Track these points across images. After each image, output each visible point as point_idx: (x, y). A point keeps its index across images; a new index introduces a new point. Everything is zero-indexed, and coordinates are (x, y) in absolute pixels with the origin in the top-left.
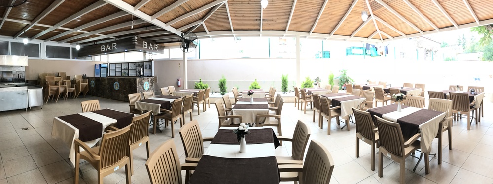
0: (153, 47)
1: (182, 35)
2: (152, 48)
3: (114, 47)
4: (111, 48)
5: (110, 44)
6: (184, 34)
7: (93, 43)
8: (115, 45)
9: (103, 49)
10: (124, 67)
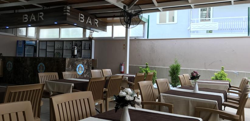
0: (92, 22)
1: (125, 7)
2: (90, 22)
3: (40, 18)
4: (36, 19)
5: (36, 13)
6: (127, 7)
7: (12, 12)
8: (41, 15)
9: (26, 20)
10: (57, 45)
